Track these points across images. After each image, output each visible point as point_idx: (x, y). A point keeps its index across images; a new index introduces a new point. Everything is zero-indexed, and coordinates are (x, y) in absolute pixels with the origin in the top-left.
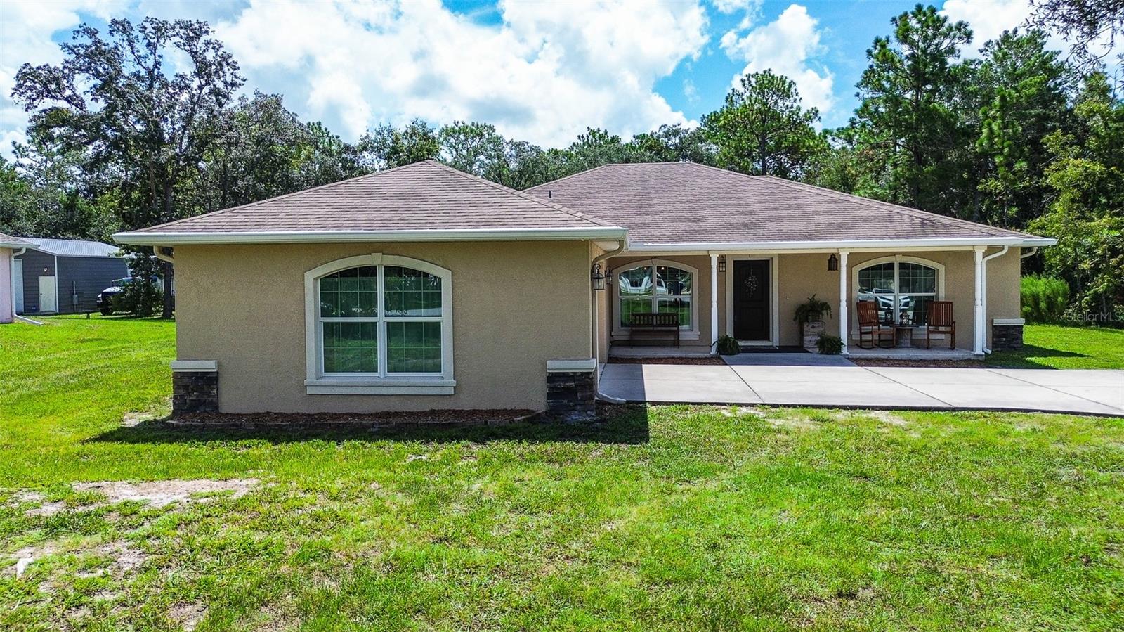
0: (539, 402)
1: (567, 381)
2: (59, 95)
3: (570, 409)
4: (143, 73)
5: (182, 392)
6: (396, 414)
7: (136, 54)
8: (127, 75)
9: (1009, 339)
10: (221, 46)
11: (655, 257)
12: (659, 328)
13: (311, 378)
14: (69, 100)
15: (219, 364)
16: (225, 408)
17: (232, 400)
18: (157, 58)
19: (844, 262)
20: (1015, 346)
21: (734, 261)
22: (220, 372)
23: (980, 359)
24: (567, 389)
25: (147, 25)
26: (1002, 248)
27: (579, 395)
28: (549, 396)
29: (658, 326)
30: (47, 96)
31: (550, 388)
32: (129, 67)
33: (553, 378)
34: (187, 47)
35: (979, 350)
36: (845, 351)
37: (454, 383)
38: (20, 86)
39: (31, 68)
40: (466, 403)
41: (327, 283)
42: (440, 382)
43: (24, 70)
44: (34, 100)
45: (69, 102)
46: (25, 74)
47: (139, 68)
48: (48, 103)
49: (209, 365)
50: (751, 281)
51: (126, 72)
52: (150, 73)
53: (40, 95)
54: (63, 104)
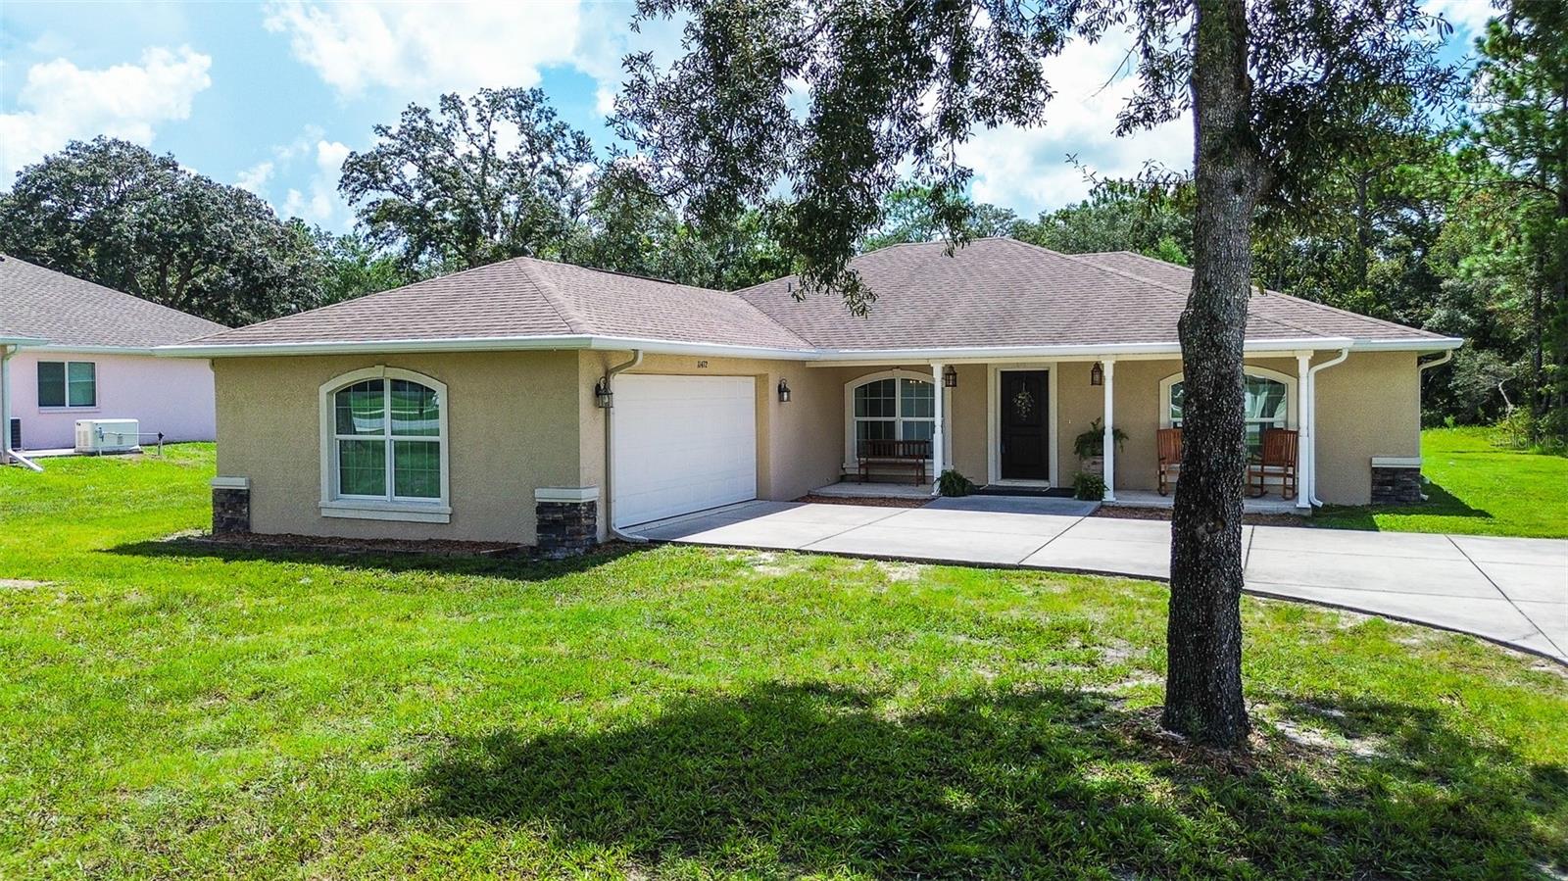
0: (529, 537)
1: (557, 512)
2: (384, 185)
3: (557, 545)
4: (476, 153)
5: (220, 510)
6: (393, 542)
7: (469, 132)
8: (459, 157)
9: (1397, 488)
10: (554, 114)
11: (898, 367)
12: (903, 460)
13: (324, 501)
14: (396, 190)
15: (250, 482)
16: (255, 529)
17: (264, 520)
18: (492, 134)
19: (1108, 373)
20: (1407, 498)
21: (1002, 372)
22: (252, 490)
23: (1306, 514)
24: (555, 521)
25: (482, 98)
26: (1337, 353)
27: (568, 529)
28: (539, 529)
29: (905, 456)
30: (371, 188)
31: (540, 521)
32: (462, 147)
33: (543, 508)
34: (518, 119)
35: (1303, 502)
36: (1109, 497)
37: (449, 510)
38: (346, 177)
39: (357, 157)
40: (461, 534)
41: (342, 396)
42: (435, 508)
43: (351, 160)
44: (357, 192)
45: (396, 192)
46: (352, 164)
47: (473, 148)
48: (372, 195)
49: (239, 483)
50: (1022, 398)
51: (458, 154)
52: (484, 151)
53: (364, 186)
54: (389, 195)
